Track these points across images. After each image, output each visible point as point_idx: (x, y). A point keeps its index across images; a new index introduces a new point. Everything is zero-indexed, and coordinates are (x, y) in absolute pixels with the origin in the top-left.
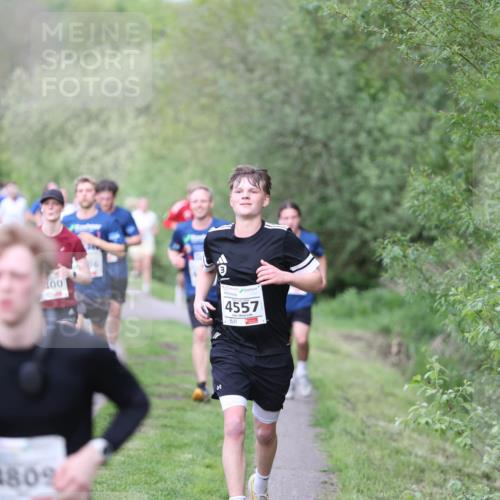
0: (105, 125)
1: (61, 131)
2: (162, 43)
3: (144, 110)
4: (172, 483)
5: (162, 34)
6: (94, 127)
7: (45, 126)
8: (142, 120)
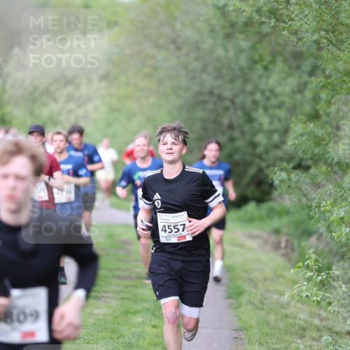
0: (78, 87)
1: (47, 92)
2: (116, 30)
3: (105, 77)
4: (129, 338)
5: (116, 23)
6: (70, 89)
7: (35, 88)
8: (103, 84)
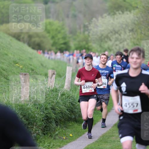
0: (120, 35)
3: (132, 30)
5: (137, 7)
7: (102, 35)
8: (131, 33)
